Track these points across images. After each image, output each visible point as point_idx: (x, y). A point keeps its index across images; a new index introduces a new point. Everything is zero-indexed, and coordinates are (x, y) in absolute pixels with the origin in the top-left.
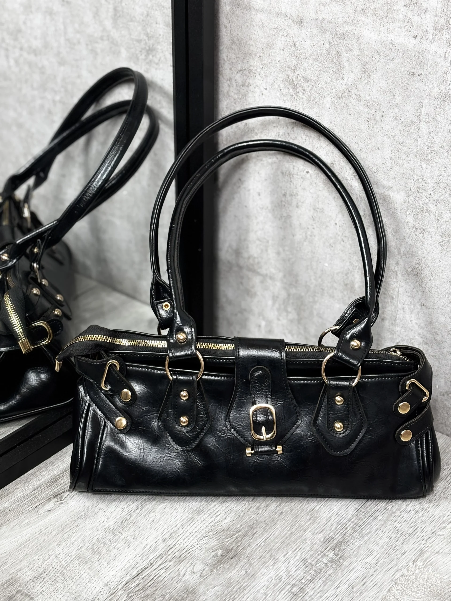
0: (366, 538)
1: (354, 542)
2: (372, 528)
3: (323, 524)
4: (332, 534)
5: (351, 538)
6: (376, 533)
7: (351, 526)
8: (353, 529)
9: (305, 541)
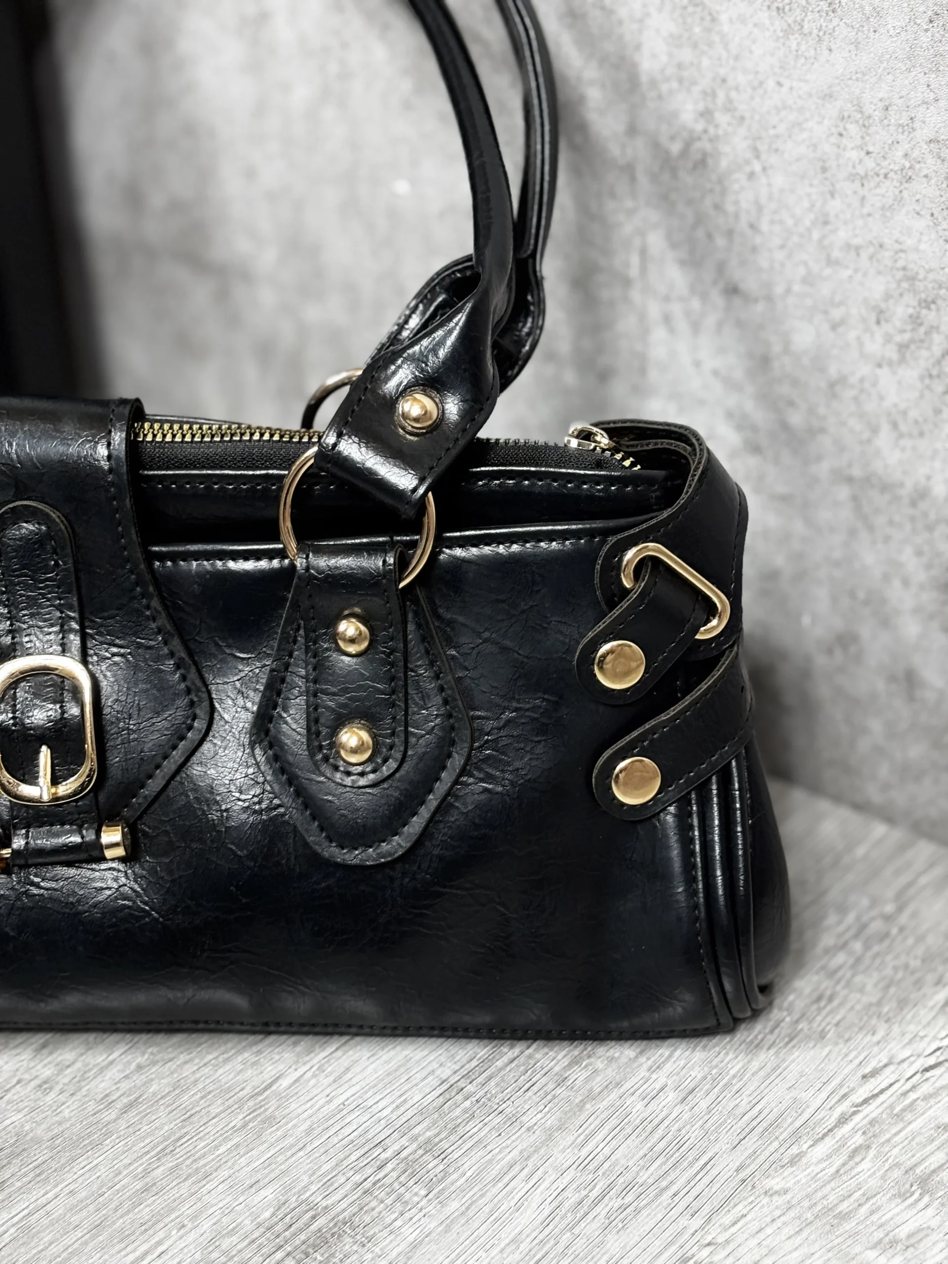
0: (454, 1205)
1: (398, 1223)
2: (490, 1161)
3: (293, 1146)
4: (313, 1188)
5: (389, 1208)
6: (500, 1185)
7: (404, 1154)
8: (410, 1168)
9: (194, 1217)
